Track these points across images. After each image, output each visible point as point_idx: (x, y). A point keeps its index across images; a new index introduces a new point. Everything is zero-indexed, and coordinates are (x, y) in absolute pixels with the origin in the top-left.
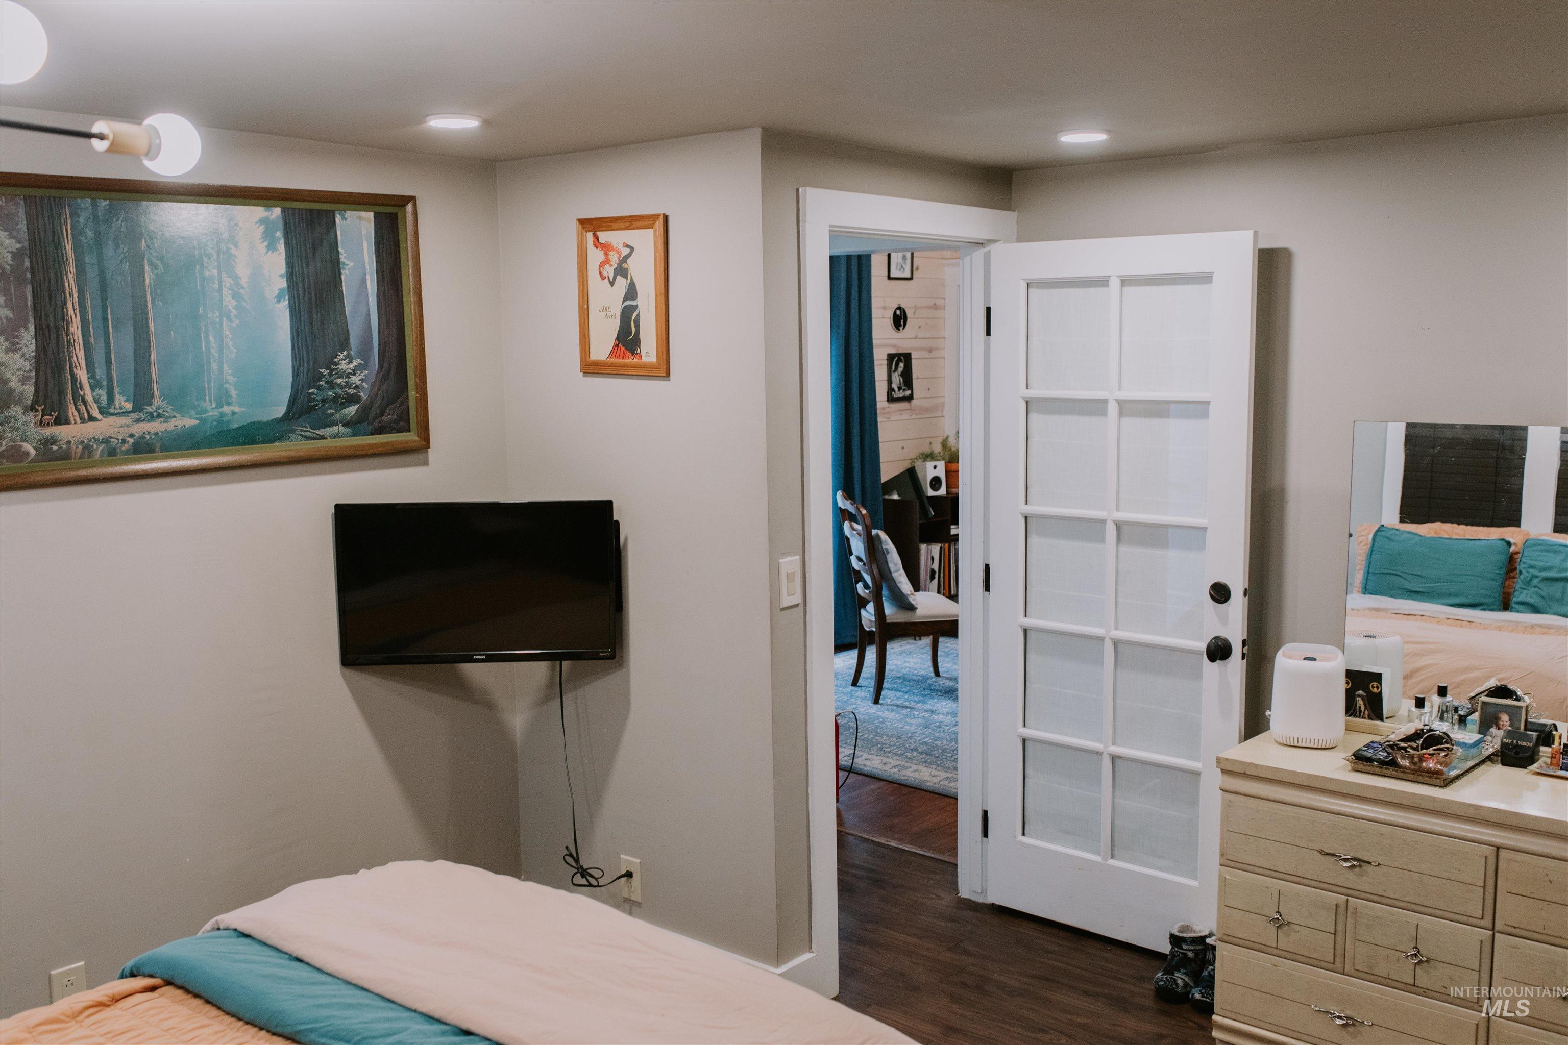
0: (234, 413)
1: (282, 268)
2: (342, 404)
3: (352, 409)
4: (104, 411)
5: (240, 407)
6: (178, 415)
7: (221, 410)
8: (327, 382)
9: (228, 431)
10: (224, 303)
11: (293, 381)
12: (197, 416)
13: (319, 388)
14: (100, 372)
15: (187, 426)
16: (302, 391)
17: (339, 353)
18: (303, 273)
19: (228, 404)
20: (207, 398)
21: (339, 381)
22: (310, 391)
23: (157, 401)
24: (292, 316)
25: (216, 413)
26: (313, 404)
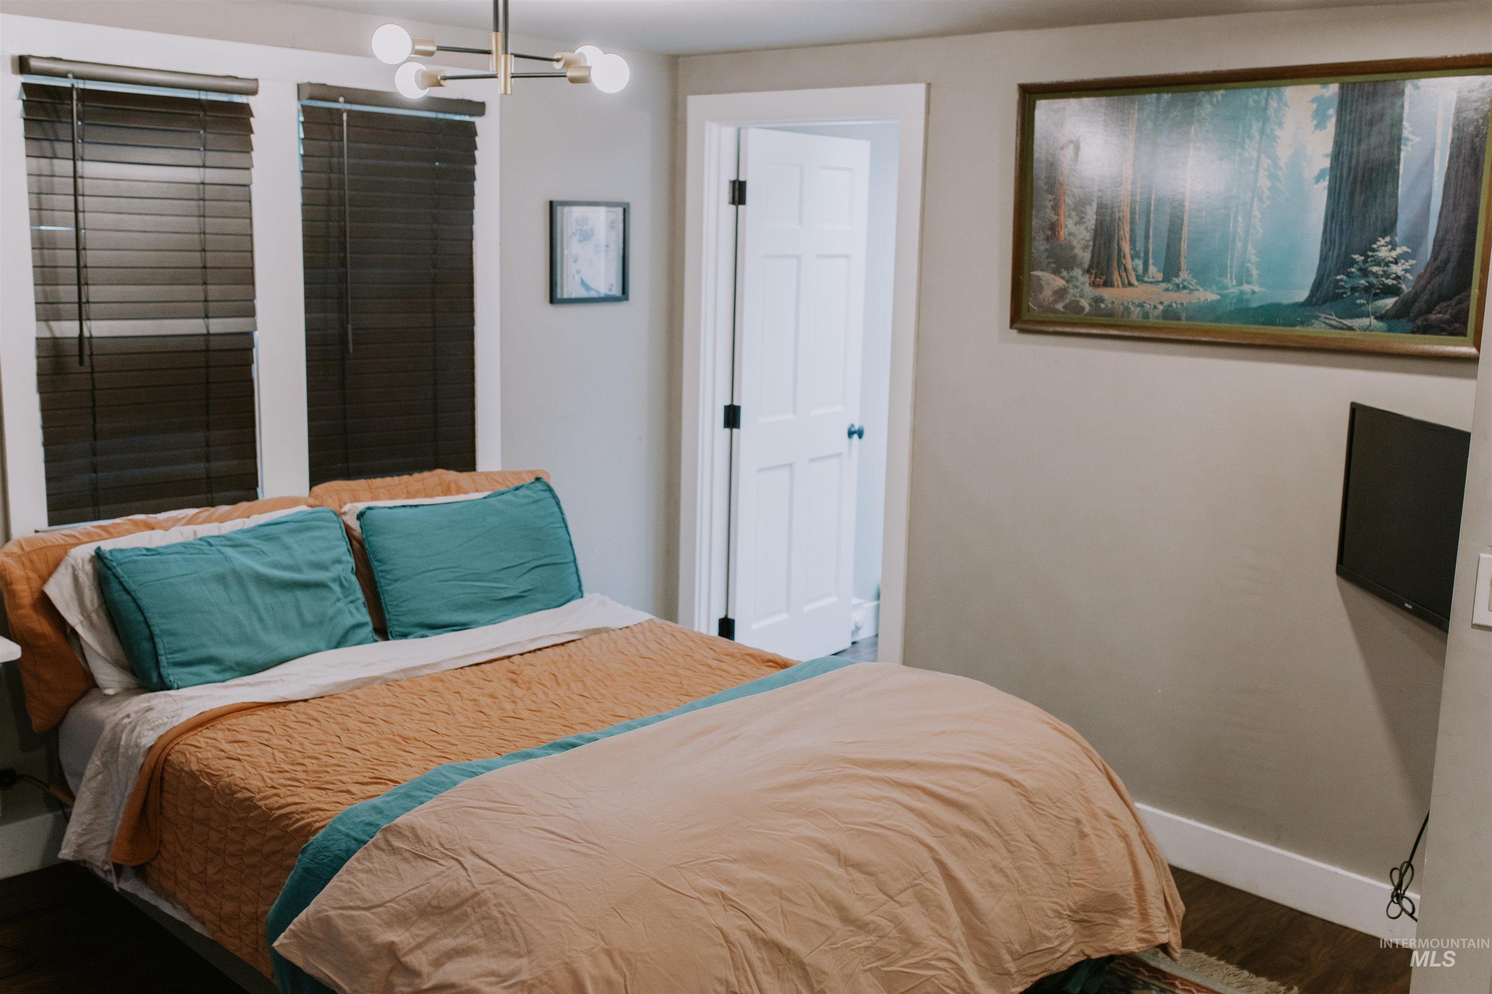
0: (1253, 292)
1: (1329, 148)
2: (1376, 295)
3: (1389, 302)
4: (1140, 279)
5: (1260, 286)
6: (1201, 289)
7: (1241, 288)
8: (1360, 270)
9: (1248, 309)
10: (1259, 184)
11: (1320, 265)
12: (1218, 292)
13: (1349, 275)
14: (1139, 245)
15: (1209, 300)
16: (1328, 277)
17: (1380, 239)
18: (1352, 154)
19: (1248, 283)
20: (1229, 276)
21: (1375, 269)
22: (1338, 277)
23: (1184, 275)
24: (1329, 197)
25: (1236, 291)
26: (1340, 291)
